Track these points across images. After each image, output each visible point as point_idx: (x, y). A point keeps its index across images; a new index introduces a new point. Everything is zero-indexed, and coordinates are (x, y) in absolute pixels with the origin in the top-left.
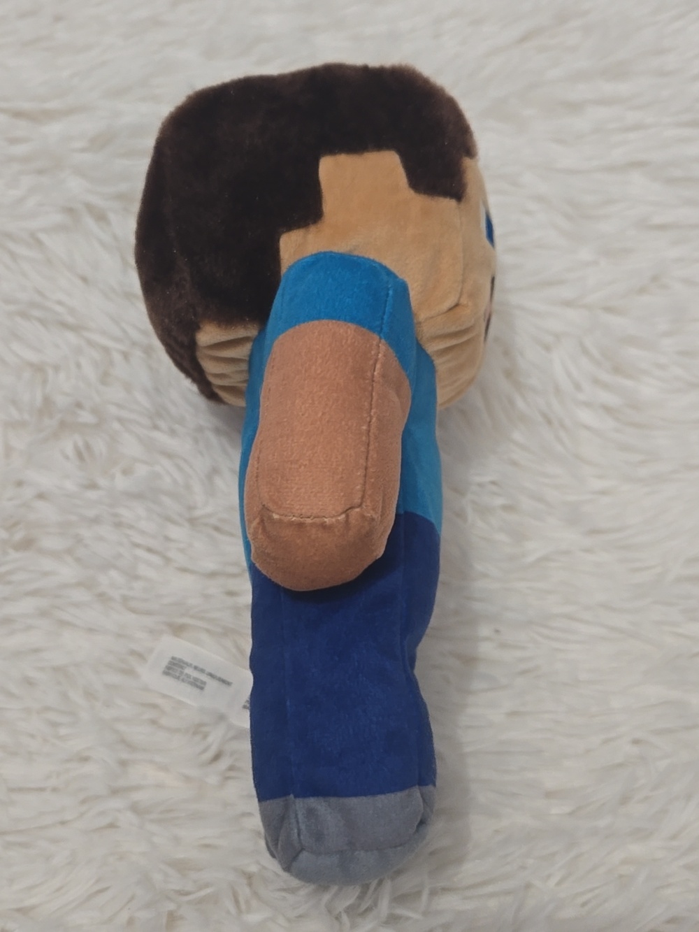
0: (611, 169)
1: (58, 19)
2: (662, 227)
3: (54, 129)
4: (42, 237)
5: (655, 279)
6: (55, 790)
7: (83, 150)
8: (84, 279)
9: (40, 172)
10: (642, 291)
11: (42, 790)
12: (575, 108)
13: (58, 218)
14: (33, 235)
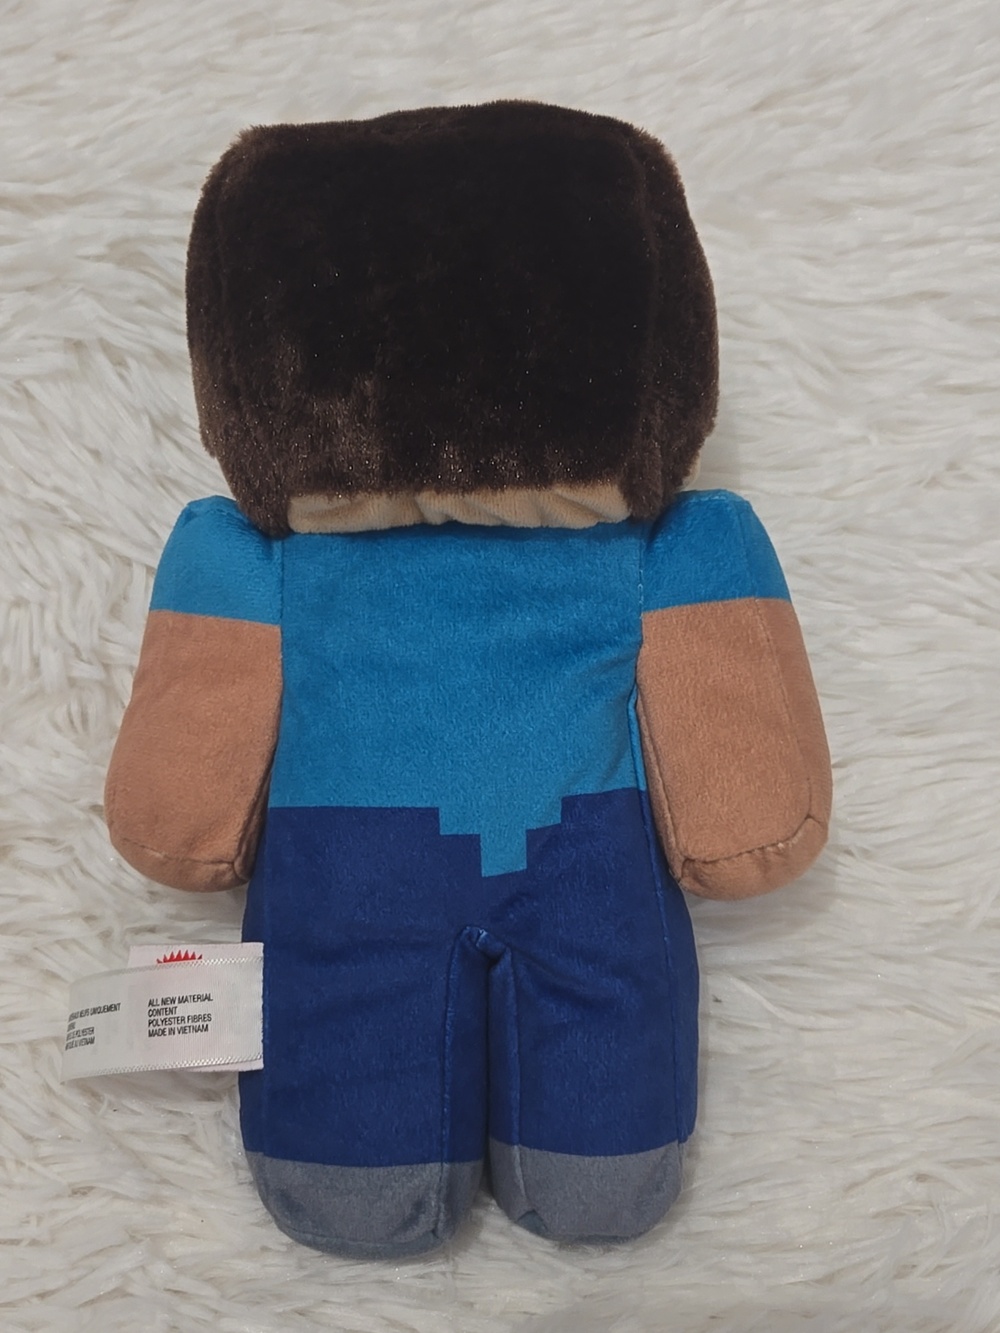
0: (889, 302)
1: (62, 58)
2: (963, 389)
3: (55, 225)
4: (33, 387)
5: (952, 466)
6: (34, 1243)
7: (99, 258)
8: (96, 454)
9: (31, 289)
10: (934, 482)
11: (15, 1242)
12: (835, 210)
13: (57, 359)
14: (18, 384)
